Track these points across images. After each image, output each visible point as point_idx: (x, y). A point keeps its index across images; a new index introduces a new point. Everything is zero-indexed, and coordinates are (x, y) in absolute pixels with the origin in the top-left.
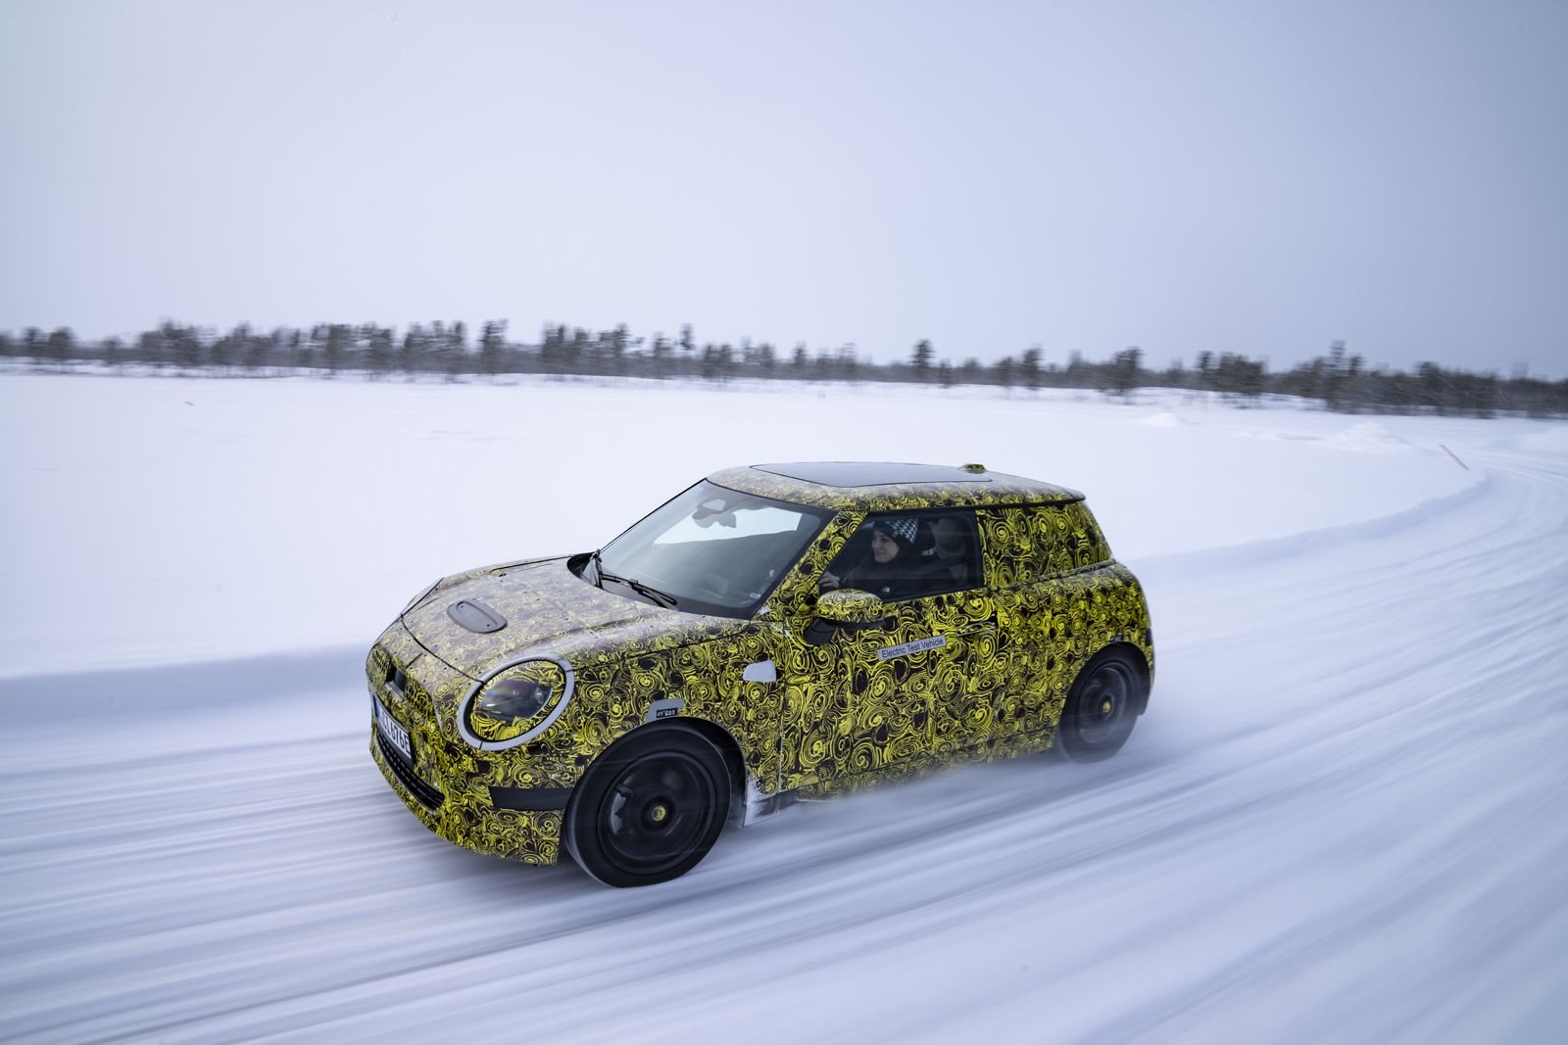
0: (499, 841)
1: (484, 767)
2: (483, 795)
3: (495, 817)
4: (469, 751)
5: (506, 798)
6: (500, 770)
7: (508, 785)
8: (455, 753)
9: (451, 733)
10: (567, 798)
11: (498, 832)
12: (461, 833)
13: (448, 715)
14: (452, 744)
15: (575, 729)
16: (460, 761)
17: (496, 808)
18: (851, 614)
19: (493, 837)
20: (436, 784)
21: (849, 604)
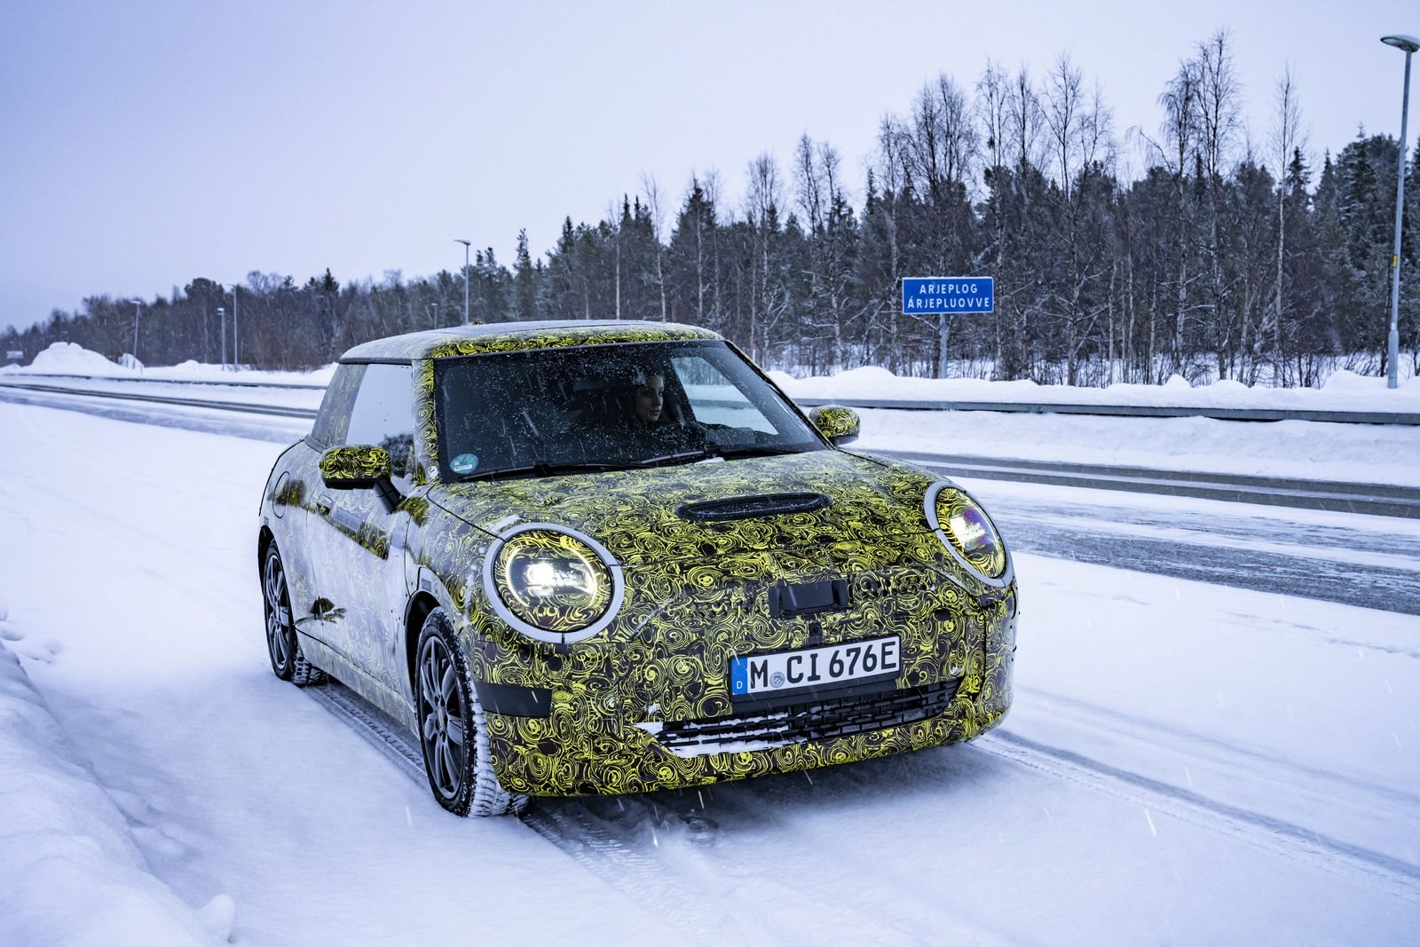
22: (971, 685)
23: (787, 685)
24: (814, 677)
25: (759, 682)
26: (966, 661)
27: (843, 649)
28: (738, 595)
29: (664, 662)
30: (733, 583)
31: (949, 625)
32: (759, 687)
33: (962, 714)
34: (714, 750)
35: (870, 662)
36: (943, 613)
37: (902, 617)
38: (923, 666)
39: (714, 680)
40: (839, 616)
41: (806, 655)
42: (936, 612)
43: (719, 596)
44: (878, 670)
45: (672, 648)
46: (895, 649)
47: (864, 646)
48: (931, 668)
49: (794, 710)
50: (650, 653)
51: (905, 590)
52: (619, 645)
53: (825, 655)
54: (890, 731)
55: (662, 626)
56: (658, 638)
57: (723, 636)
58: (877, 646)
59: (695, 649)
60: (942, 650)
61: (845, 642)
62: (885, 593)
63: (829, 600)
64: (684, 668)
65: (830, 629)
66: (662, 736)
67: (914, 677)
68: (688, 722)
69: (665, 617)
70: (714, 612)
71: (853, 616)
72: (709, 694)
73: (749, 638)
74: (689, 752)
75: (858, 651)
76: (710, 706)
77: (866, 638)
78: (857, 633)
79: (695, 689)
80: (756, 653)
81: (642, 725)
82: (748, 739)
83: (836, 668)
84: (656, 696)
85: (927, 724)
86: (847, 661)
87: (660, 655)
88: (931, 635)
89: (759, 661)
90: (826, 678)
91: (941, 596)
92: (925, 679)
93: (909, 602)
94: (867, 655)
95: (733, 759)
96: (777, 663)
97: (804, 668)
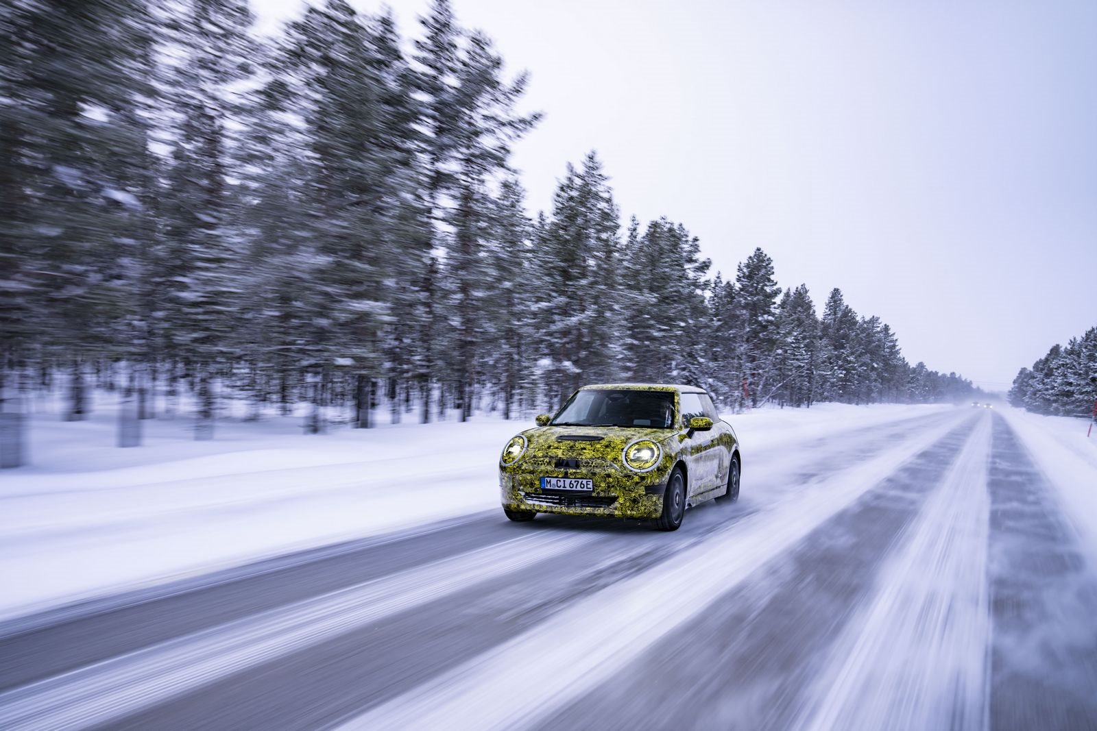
0: (645, 509)
1: (643, 478)
2: (642, 491)
3: (645, 498)
4: (636, 474)
5: (651, 490)
6: (649, 479)
7: (652, 484)
8: (629, 476)
9: (625, 470)
10: (665, 487)
11: (645, 505)
12: (629, 510)
13: (619, 464)
14: (627, 473)
15: (667, 461)
16: (633, 478)
17: (646, 495)
18: (706, 425)
19: (643, 508)
20: (613, 494)
21: (704, 421)
22: (621, 500)
23: (557, 488)
24: (564, 487)
25: (549, 485)
26: (618, 492)
27: (573, 480)
28: (547, 460)
29: (524, 475)
30: (546, 457)
31: (611, 480)
32: (549, 487)
33: (616, 509)
34: (537, 503)
35: (582, 486)
36: (609, 476)
37: (594, 474)
38: (602, 491)
39: (537, 483)
40: (574, 471)
41: (562, 480)
42: (606, 474)
43: (542, 459)
44: (585, 489)
45: (526, 471)
46: (591, 483)
47: (580, 481)
48: (605, 492)
49: (561, 496)
50: (520, 472)
51: (597, 467)
52: (514, 469)
53: (568, 481)
54: (589, 508)
55: (525, 465)
56: (523, 468)
57: (539, 470)
58: (584, 482)
59: (532, 472)
60: (609, 487)
61: (575, 478)
62: (591, 466)
63: (574, 465)
64: (529, 478)
65: (570, 473)
66: (524, 496)
67: (598, 493)
68: (532, 493)
69: (526, 463)
70: (539, 464)
71: (578, 471)
72: (536, 486)
73: (547, 472)
74: (530, 502)
75: (578, 482)
76: (536, 490)
77: (582, 478)
78: (580, 476)
79: (532, 485)
80: (548, 477)
81: (519, 492)
82: (547, 502)
83: (571, 486)
84: (522, 484)
85: (602, 509)
86: (575, 484)
87: (522, 473)
88: (605, 481)
89: (548, 479)
90: (568, 488)
91: (609, 470)
92: (602, 494)
93: (597, 470)
94: (581, 483)
95: (541, 506)
96: (554, 481)
97: (561, 484)
